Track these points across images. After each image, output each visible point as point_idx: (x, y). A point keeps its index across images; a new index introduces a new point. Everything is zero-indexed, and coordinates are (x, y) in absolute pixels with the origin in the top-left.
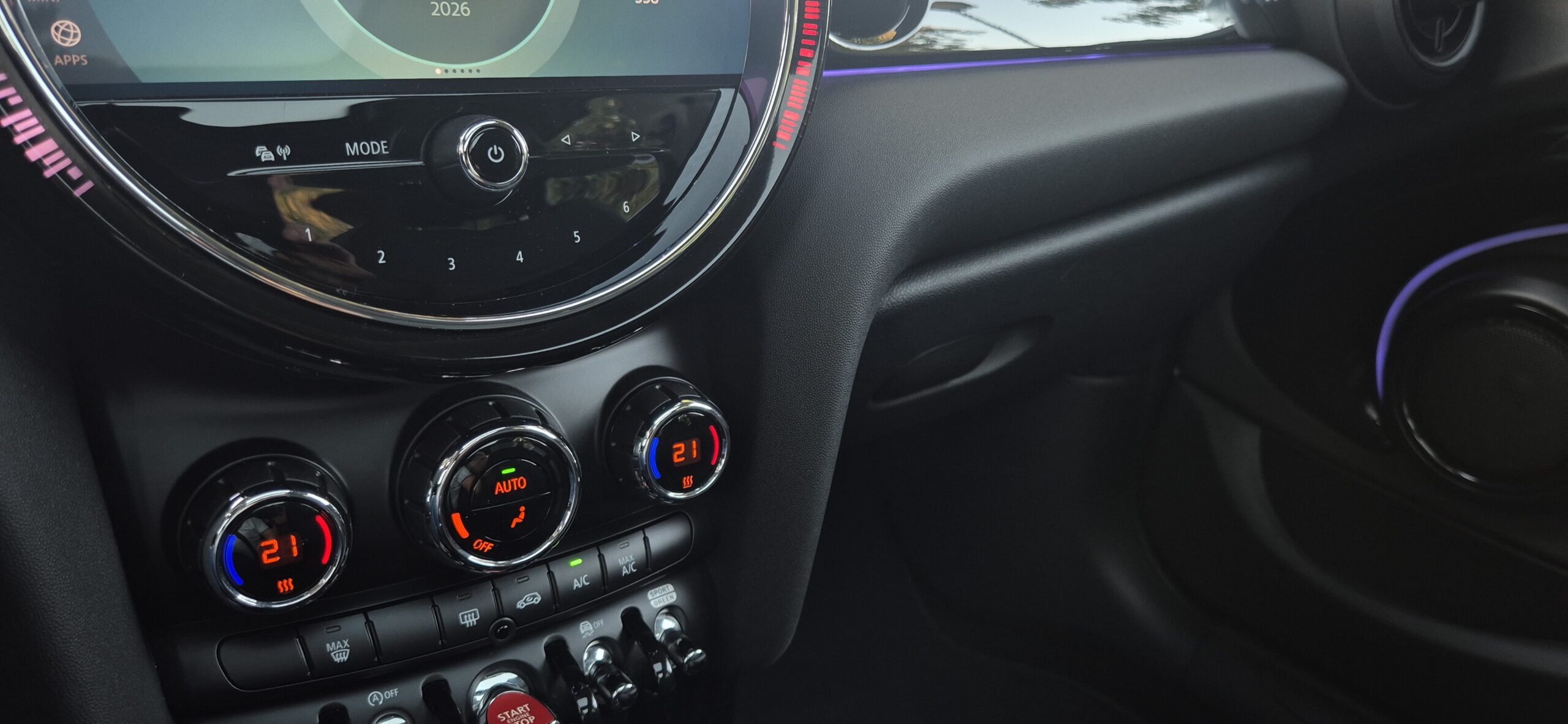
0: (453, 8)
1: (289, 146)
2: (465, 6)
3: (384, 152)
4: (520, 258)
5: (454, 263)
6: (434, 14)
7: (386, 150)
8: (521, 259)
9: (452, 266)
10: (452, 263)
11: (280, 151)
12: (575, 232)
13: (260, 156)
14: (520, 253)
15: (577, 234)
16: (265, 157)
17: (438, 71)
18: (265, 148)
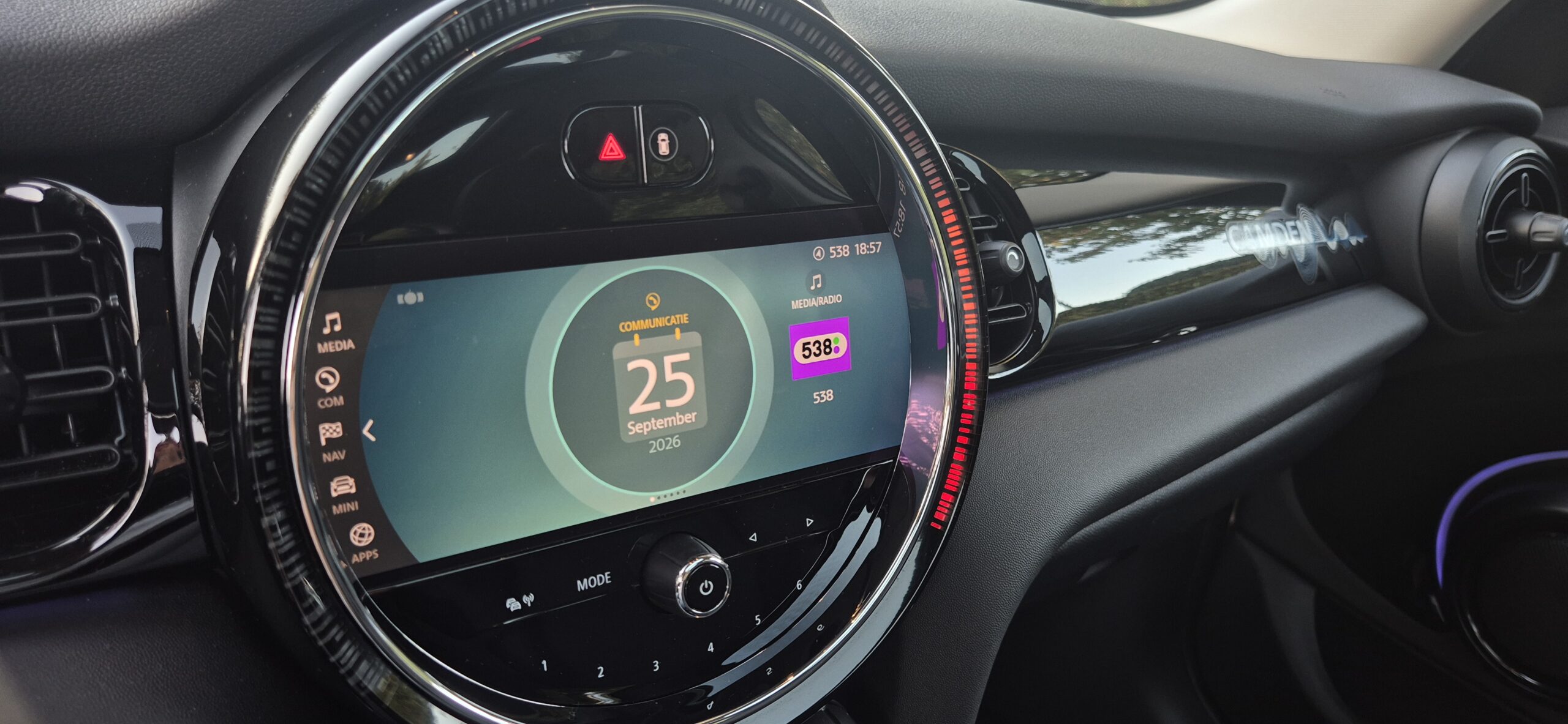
0: (667, 442)
1: (533, 593)
2: (677, 438)
3: (608, 582)
4: (711, 648)
5: (658, 665)
6: (652, 451)
7: (609, 579)
8: (712, 650)
9: (656, 668)
10: (656, 665)
11: (525, 599)
12: (757, 616)
13: (510, 608)
14: (711, 644)
15: (758, 617)
16: (514, 607)
17: (652, 499)
18: (514, 600)
